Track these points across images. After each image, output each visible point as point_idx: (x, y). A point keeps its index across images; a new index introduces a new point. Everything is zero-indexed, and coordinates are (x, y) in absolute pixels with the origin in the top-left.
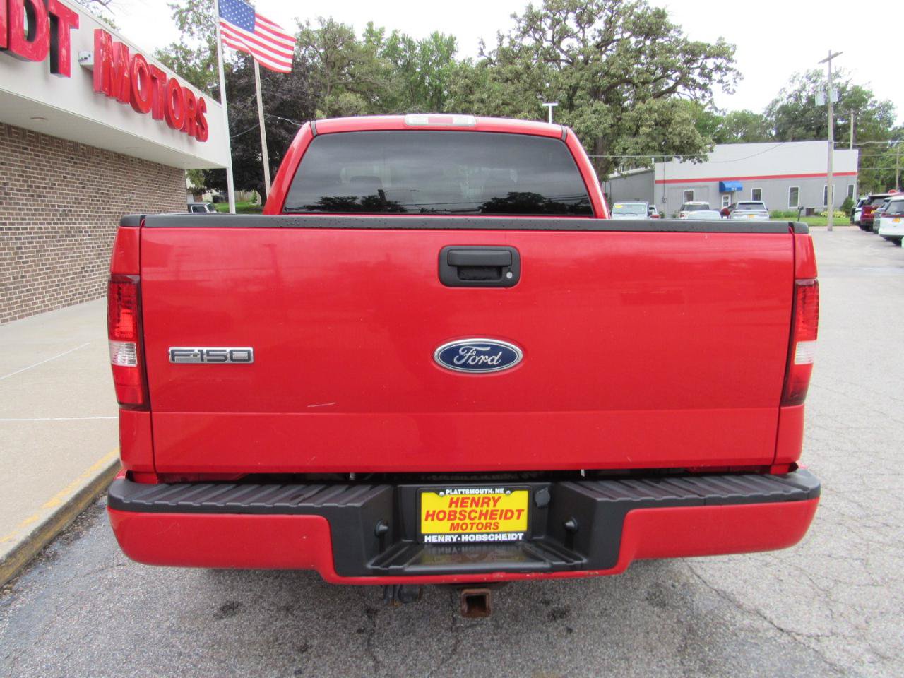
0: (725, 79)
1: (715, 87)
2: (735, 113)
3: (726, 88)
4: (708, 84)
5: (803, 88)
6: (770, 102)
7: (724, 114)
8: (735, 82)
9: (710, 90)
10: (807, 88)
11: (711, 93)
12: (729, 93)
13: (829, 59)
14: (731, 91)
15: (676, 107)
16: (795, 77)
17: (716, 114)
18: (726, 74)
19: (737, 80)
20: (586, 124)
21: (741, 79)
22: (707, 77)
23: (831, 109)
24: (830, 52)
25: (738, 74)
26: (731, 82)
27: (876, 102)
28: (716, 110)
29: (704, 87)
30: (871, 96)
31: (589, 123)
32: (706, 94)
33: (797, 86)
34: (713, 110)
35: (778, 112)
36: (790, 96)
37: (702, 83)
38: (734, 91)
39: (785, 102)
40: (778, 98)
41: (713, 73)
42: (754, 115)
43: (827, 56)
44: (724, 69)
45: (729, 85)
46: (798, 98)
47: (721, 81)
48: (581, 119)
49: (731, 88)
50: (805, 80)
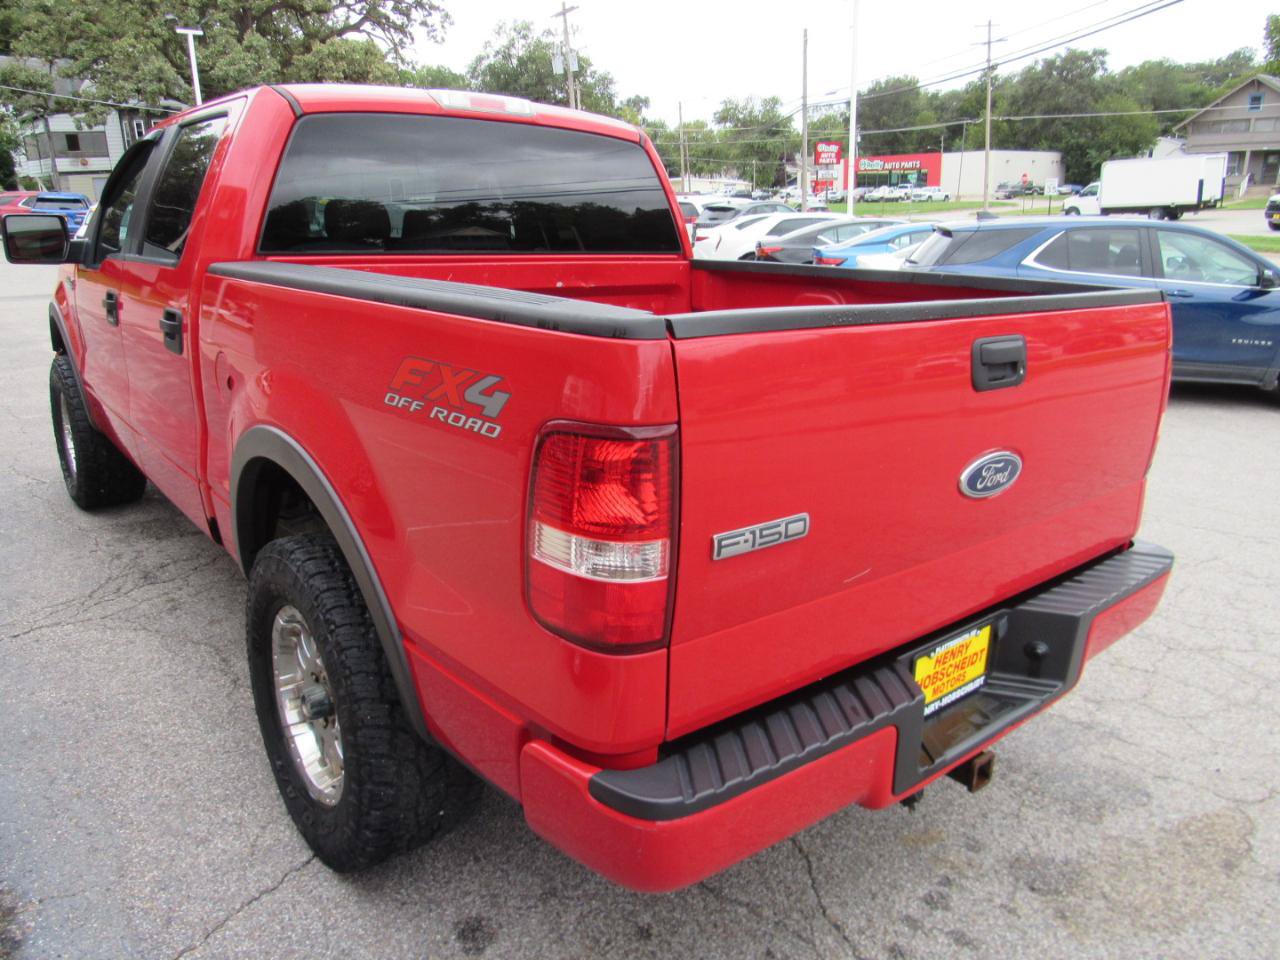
0: (430, 20)
1: (415, 29)
2: (429, 70)
3: (432, 34)
4: (407, 26)
5: (512, 44)
6: (474, 59)
7: (413, 68)
8: (443, 26)
9: (410, 34)
10: (516, 45)
11: (412, 39)
12: (437, 42)
13: (564, 13)
14: (439, 39)
15: (371, 54)
16: (500, 28)
17: (402, 67)
18: (430, 14)
19: (446, 25)
20: (237, 67)
21: (452, 24)
22: (404, 14)
23: (571, 79)
24: (564, 4)
25: (447, 16)
26: (438, 26)
27: (595, 72)
28: (403, 61)
29: (401, 29)
30: (590, 65)
31: (243, 66)
32: (405, 40)
33: (504, 41)
34: (399, 61)
35: (484, 73)
36: (498, 53)
37: (399, 23)
38: (443, 40)
39: (492, 60)
40: (483, 54)
41: (413, 10)
42: (452, 74)
43: (560, 9)
44: (427, 7)
45: (434, 30)
46: (507, 56)
47: (424, 24)
48: (227, 58)
49: (439, 34)
50: (514, 34)
